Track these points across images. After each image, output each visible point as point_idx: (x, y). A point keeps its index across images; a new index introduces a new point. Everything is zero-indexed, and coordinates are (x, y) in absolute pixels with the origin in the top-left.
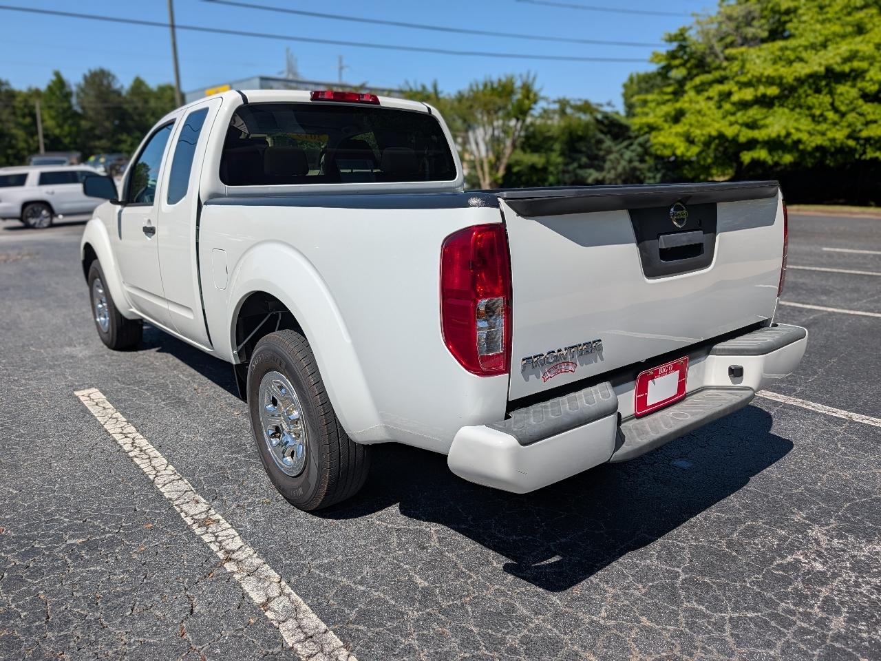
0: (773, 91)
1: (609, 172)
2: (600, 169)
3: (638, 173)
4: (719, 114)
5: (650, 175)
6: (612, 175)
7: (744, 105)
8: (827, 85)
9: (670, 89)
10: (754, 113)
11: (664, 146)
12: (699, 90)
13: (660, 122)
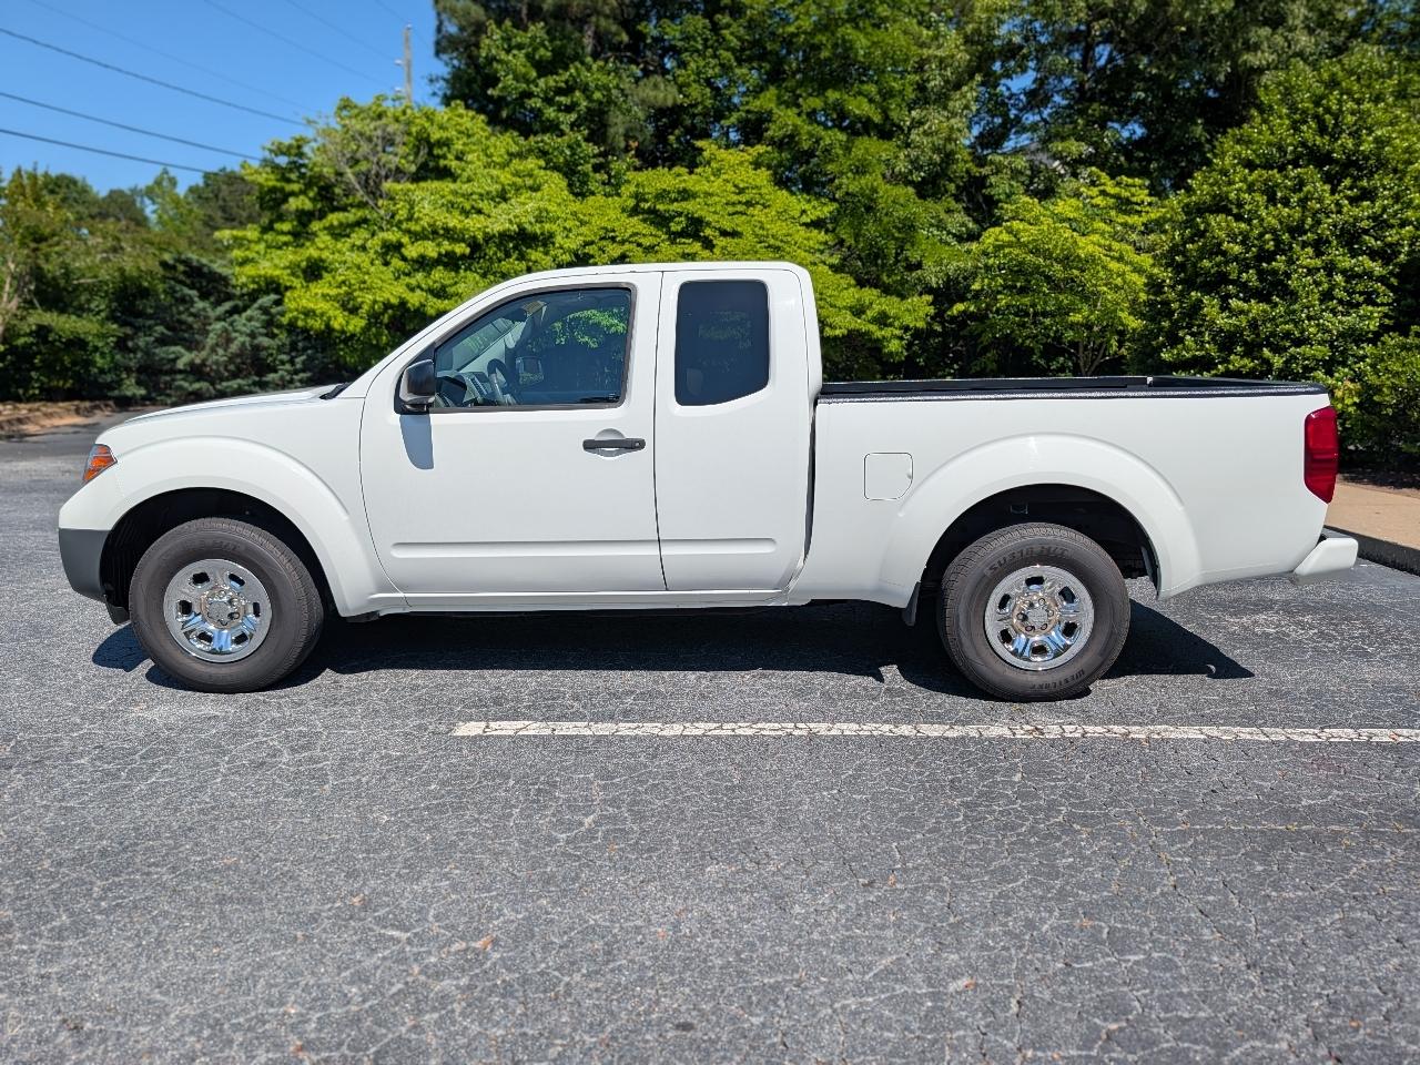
0: (461, 249)
1: (213, 350)
2: (191, 345)
3: (263, 354)
4: (388, 273)
5: (285, 357)
6: (221, 356)
7: (423, 264)
8: (515, 248)
9: (286, 227)
10: (439, 275)
11: (308, 313)
12: (338, 233)
13: (285, 278)
